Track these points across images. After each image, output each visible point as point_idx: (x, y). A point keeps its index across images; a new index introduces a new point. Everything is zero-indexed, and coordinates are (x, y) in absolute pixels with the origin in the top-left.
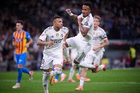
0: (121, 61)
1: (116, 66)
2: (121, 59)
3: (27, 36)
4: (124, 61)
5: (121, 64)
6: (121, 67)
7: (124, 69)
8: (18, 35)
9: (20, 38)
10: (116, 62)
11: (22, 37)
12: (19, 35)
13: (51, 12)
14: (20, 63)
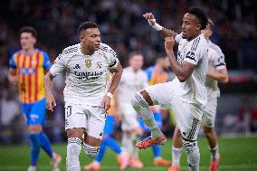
0: (241, 118)
1: (230, 128)
2: (240, 114)
3: (46, 61)
4: (247, 117)
5: (239, 125)
6: (241, 130)
7: (248, 135)
8: (25, 59)
9: (30, 66)
10: (230, 120)
11: (34, 63)
12: (28, 58)
13: (80, 12)
14: (33, 123)
